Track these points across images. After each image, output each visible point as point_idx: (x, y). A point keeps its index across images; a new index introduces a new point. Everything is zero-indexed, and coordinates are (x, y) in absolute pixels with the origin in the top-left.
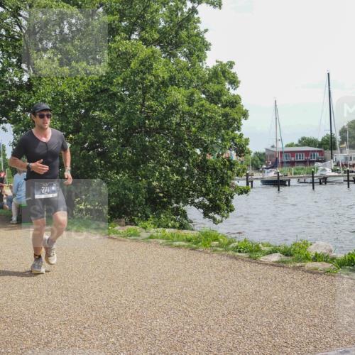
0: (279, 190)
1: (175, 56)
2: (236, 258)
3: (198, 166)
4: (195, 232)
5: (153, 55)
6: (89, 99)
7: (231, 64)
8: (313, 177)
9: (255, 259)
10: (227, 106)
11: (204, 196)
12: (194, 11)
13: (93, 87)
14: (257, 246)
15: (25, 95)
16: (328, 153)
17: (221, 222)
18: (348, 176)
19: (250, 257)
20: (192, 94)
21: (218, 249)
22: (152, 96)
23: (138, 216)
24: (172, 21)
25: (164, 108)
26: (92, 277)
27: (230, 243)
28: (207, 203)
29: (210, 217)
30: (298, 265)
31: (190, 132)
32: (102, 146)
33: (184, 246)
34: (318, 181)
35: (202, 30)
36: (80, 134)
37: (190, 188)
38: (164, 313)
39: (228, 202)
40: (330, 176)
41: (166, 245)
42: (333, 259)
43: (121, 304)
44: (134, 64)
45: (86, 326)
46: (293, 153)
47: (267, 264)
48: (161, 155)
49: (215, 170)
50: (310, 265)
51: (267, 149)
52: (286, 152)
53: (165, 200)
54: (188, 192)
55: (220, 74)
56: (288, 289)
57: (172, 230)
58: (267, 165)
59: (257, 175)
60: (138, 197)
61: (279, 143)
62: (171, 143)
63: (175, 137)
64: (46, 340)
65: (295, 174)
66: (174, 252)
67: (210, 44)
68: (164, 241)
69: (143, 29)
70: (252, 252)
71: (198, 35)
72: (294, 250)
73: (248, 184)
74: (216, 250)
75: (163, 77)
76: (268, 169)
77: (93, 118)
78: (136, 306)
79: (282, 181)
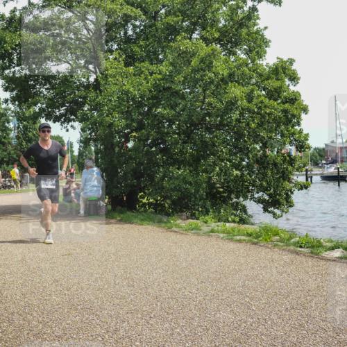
0: (339, 185)
1: (234, 54)
2: (297, 253)
3: (257, 162)
4: (255, 227)
5: (213, 53)
6: (152, 98)
7: (291, 61)
9: (317, 254)
10: (287, 102)
11: (264, 192)
12: (254, 9)
13: (156, 86)
14: (319, 241)
15: (92, 94)
17: (281, 216)
19: (312, 253)
20: (252, 91)
21: (279, 243)
22: (212, 93)
23: (198, 211)
24: (232, 19)
25: (223, 104)
26: (156, 269)
27: (291, 238)
28: (267, 198)
29: (269, 212)
31: (250, 128)
32: (164, 142)
33: (244, 240)
35: (262, 27)
36: (143, 131)
37: (250, 183)
38: (227, 305)
39: (288, 198)
41: (227, 239)
43: (185, 295)
44: (195, 62)
45: (152, 316)
47: (330, 260)
48: (222, 151)
49: (275, 164)
51: (326, 145)
52: (345, 148)
53: (226, 195)
54: (248, 188)
55: (281, 70)
57: (232, 225)
58: (326, 160)
59: (316, 171)
60: (198, 191)
62: (231, 139)
63: (235, 133)
64: (114, 328)
66: (235, 246)
67: (270, 41)
68: (225, 235)
69: (204, 29)
70: (313, 247)
71: (258, 32)
73: (307, 180)
74: (277, 245)
75: (223, 75)
76: (327, 164)
77: (156, 116)
78: (199, 298)
79: (342, 176)
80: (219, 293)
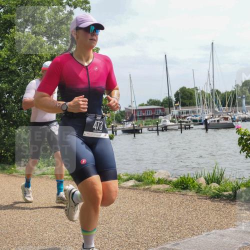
0: (134, 136)
7: (97, 50)
8: (157, 126)
14: (119, 176)
16: (167, 109)
18: (181, 125)
30: (147, 187)
33: (67, 179)
34: (161, 129)
38: (52, 227)
40: (170, 125)
42: (170, 182)
46: (144, 110)
47: (126, 188)
50: (155, 187)
51: (125, 108)
52: (139, 110)
56: (140, 205)
58: (126, 119)
59: (120, 126)
61: (134, 104)
65: (145, 125)
68: (53, 176)
72: (144, 177)
73: (113, 133)
76: (126, 122)
78: (32, 224)
79: (136, 130)
80: (47, 219)
